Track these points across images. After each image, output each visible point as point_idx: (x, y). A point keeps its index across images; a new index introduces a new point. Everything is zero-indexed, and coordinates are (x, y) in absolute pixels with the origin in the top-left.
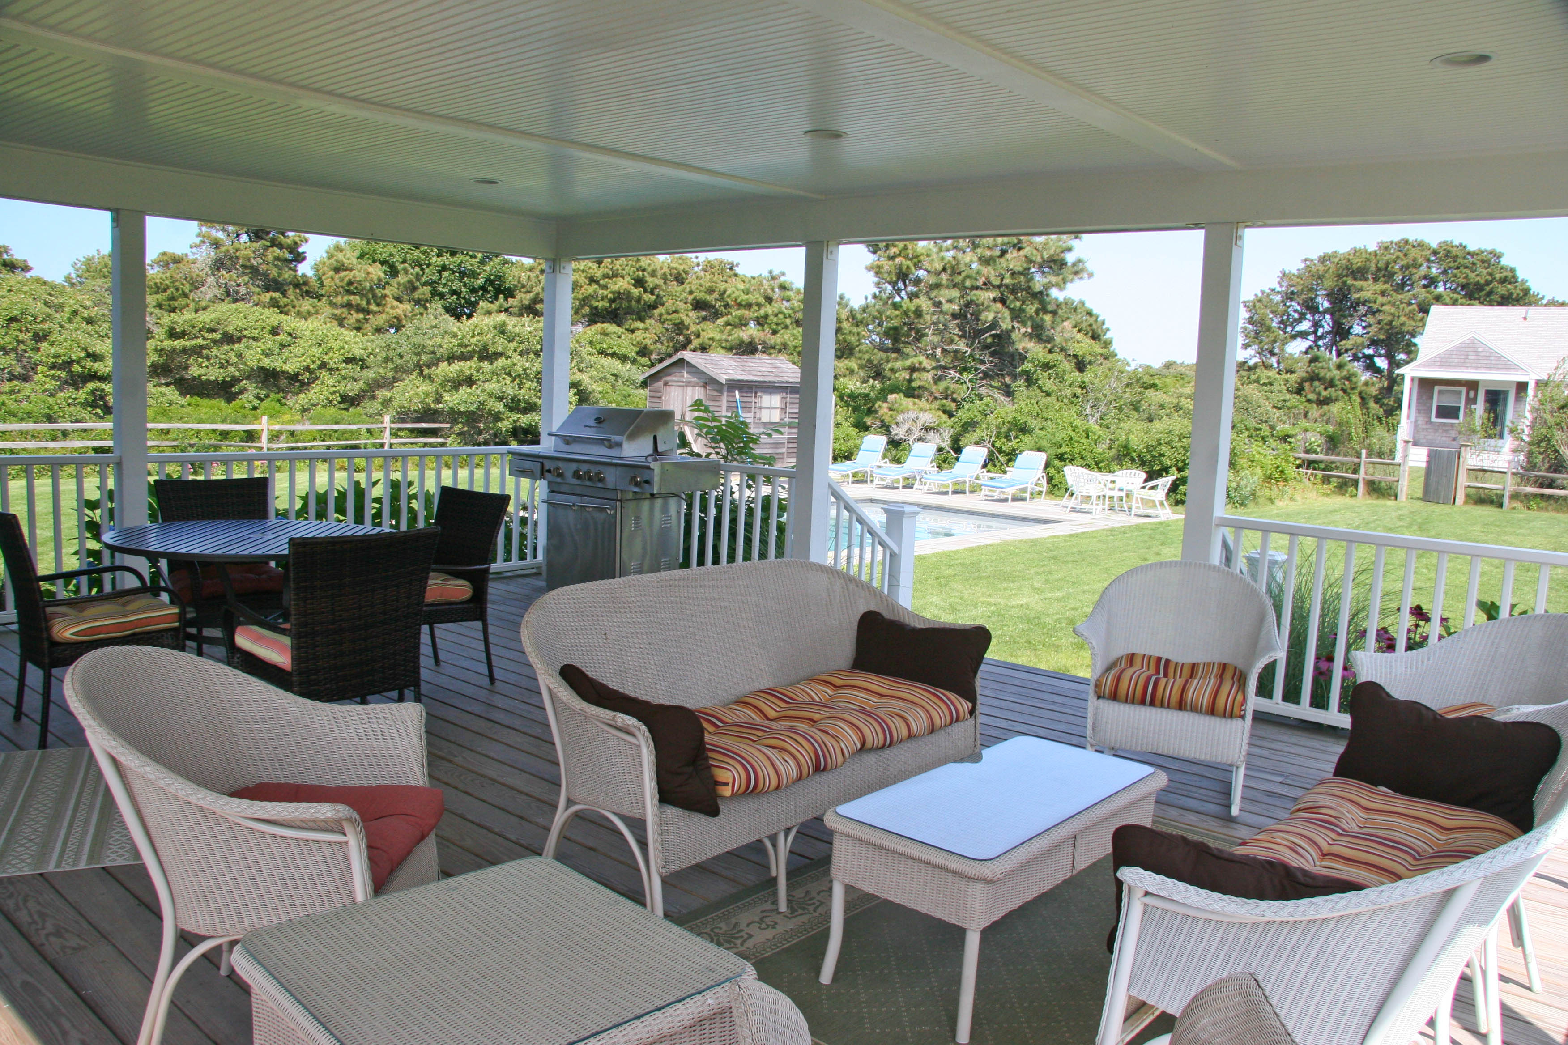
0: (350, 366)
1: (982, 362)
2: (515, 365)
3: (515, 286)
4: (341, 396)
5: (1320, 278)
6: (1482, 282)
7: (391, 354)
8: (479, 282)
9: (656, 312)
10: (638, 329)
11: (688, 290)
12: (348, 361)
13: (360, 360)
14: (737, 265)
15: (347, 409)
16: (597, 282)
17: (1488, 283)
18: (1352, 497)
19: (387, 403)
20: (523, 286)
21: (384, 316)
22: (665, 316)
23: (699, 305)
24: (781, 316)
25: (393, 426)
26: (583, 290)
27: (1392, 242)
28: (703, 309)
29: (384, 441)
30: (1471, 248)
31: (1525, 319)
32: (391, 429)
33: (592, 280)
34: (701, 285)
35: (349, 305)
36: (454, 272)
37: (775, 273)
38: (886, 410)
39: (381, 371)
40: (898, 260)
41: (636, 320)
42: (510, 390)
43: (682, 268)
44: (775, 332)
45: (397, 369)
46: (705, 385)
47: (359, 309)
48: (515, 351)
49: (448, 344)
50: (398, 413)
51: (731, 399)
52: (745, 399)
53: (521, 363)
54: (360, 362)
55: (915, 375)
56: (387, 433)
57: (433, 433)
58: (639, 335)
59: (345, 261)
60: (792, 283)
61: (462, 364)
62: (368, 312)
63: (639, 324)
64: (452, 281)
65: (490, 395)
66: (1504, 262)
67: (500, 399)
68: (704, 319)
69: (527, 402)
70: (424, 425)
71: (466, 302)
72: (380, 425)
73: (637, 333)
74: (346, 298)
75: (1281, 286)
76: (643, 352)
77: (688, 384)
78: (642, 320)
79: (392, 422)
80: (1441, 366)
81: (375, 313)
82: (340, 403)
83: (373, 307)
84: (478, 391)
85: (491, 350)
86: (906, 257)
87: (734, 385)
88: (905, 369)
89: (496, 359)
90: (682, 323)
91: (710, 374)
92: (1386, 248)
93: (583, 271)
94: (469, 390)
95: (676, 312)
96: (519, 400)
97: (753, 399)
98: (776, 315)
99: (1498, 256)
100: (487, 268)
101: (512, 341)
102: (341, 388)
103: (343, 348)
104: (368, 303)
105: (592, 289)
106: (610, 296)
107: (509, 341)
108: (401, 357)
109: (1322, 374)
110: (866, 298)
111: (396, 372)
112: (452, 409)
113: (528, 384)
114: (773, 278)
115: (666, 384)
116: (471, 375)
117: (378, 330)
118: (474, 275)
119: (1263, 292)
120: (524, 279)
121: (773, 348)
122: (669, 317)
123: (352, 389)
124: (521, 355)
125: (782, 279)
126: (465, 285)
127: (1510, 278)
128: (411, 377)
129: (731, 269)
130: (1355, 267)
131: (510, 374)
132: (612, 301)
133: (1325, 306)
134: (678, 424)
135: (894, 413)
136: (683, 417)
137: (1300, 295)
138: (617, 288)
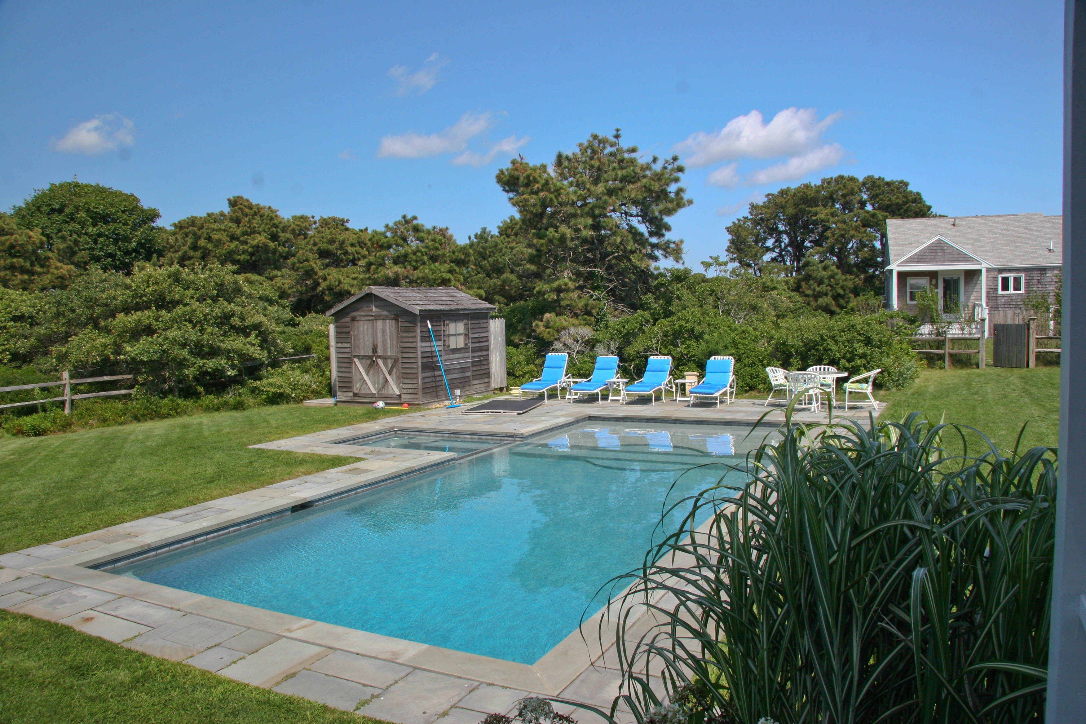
0: (18, 324)
1: (611, 281)
2: (194, 311)
3: (164, 247)
4: (11, 354)
5: (783, 207)
6: (901, 202)
7: (61, 309)
8: (132, 245)
9: (290, 262)
10: (277, 276)
11: (312, 242)
12: (15, 319)
13: (29, 317)
14: (348, 221)
15: (20, 367)
16: (237, 239)
17: (905, 203)
18: (940, 368)
19: (62, 358)
20: (172, 247)
21: (49, 276)
22: (298, 265)
23: (323, 254)
24: (419, 254)
25: (74, 381)
26: (226, 246)
27: (831, 178)
28: (326, 257)
29: (65, 398)
30: (888, 179)
31: (954, 225)
32: (71, 384)
33: (233, 238)
34: (323, 237)
35: (12, 268)
36: (108, 238)
37: (409, 217)
38: (543, 328)
39: (54, 326)
40: (542, 194)
41: (274, 269)
42: (193, 335)
43: (304, 225)
44: (415, 268)
45: (69, 323)
46: (396, 318)
47: (23, 271)
48: (192, 298)
49: (121, 296)
50: (75, 367)
51: (424, 329)
52: (436, 329)
53: (202, 309)
54: (32, 321)
55: (562, 295)
56: (68, 390)
57: (113, 385)
58: (278, 281)
59: (5, 226)
60: (423, 226)
61: (139, 313)
62: (33, 273)
63: (276, 272)
64: (107, 246)
65: (174, 342)
66: (910, 188)
67: (183, 346)
68: (327, 265)
69: (211, 347)
70: (106, 378)
71: (121, 263)
72: (59, 383)
73: (277, 280)
74: (8, 261)
75: (752, 215)
76: (283, 295)
77: (377, 318)
78: (279, 268)
79: (71, 377)
80: (918, 262)
81: (39, 274)
82: (10, 361)
83: (38, 269)
84: (160, 340)
85: (168, 298)
86: (549, 191)
87: (427, 315)
88: (552, 290)
89: (175, 307)
90: (312, 270)
91: (402, 306)
92: (829, 183)
93: (225, 231)
94: (150, 339)
95: (307, 260)
96: (203, 346)
97: (442, 328)
98: (415, 254)
99: (906, 184)
100: (139, 233)
101: (188, 288)
102: (11, 345)
103: (10, 306)
104: (32, 264)
105: (233, 245)
106: (250, 250)
107: (185, 289)
108: (73, 311)
109: (814, 275)
110: (470, 238)
111: (69, 327)
112: (133, 359)
113: (209, 330)
114: (407, 222)
115: (353, 319)
116: (150, 325)
117: (43, 289)
118: (127, 239)
119: (739, 220)
120: (172, 241)
121: (415, 281)
122: (301, 265)
123: (23, 346)
124: (198, 300)
125: (415, 222)
126: (119, 249)
127: (917, 199)
128: (88, 330)
129: (342, 225)
130: (809, 197)
131: (190, 321)
132: (252, 254)
133: (781, 227)
134: (370, 357)
135: (550, 330)
136: (375, 350)
137: (768, 220)
138: (255, 242)
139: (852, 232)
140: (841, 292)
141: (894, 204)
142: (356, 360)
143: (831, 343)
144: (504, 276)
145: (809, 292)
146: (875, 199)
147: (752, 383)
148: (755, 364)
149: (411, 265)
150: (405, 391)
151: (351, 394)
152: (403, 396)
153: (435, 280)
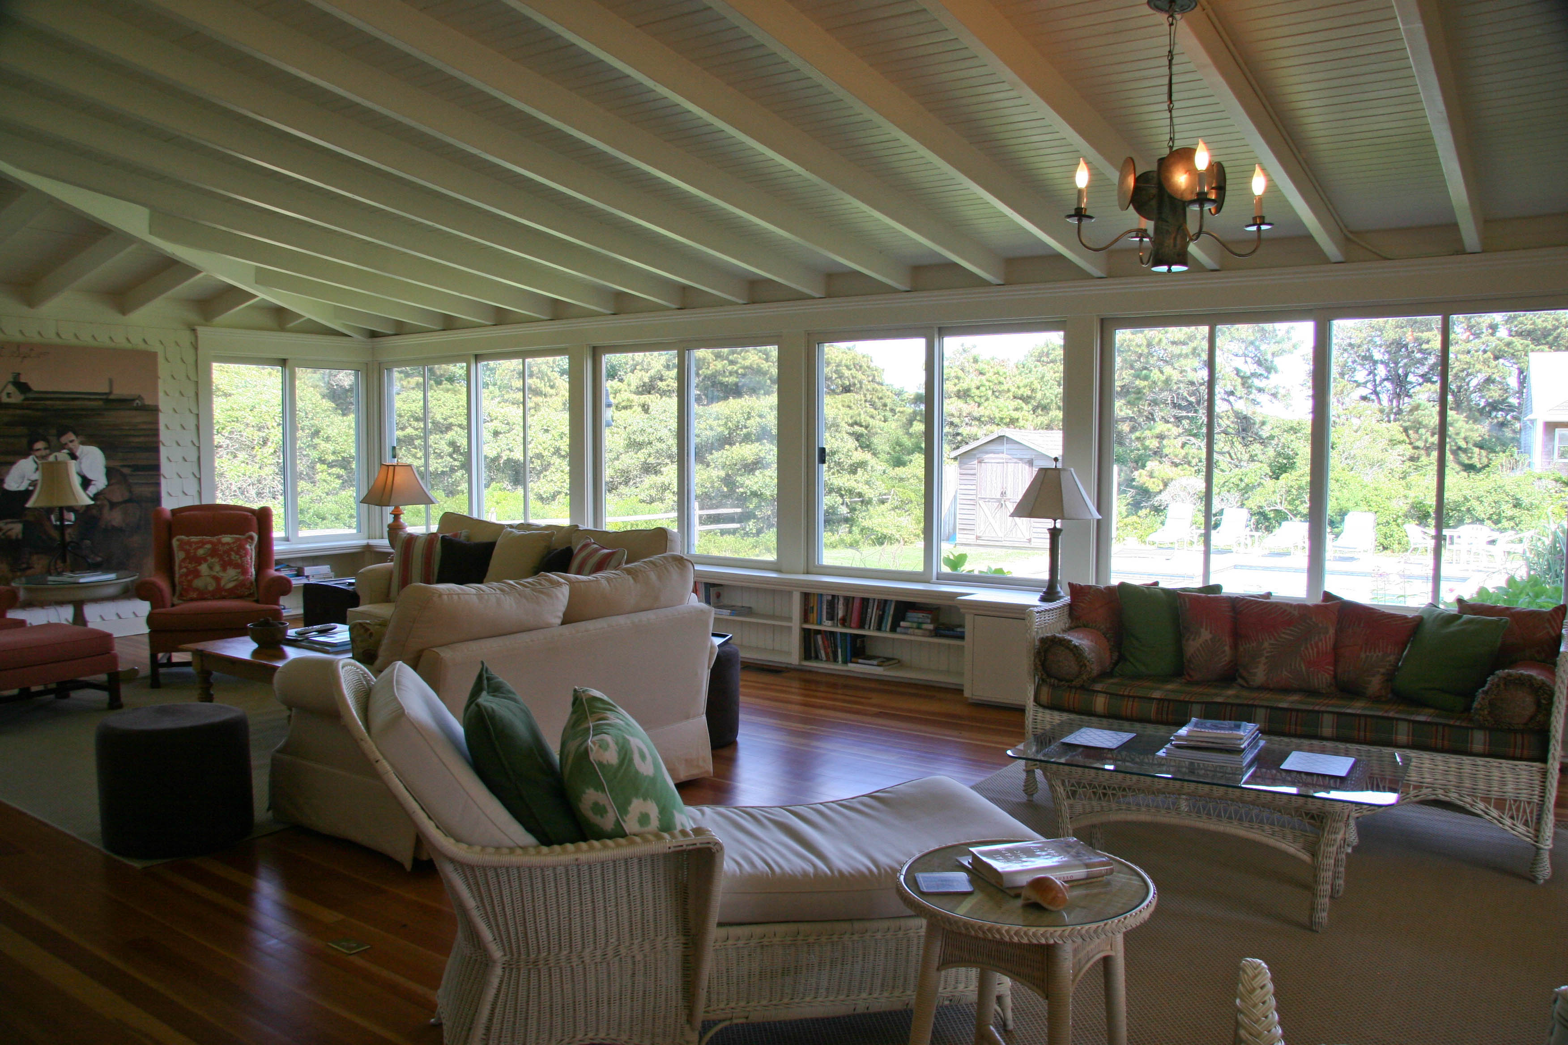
17: (1556, 328)
38: (1146, 478)
46: (1030, 462)
49: (719, 427)
77: (1008, 461)
88: (1154, 437)
106: (740, 371)
109: (1426, 422)
115: (982, 461)
116: (763, 458)
133: (1377, 356)
134: (999, 501)
135: (1155, 480)
136: (1003, 494)
137: (1359, 346)
138: (747, 363)
139: (1478, 366)
140: (1463, 445)
141: (1539, 329)
142: (981, 502)
143: (1474, 503)
144: (1051, 413)
145: (1420, 444)
146: (1512, 322)
147: (1386, 543)
148: (1389, 523)
149: (974, 400)
150: (1036, 535)
151: (974, 537)
152: (1033, 540)
153: (1002, 419)
